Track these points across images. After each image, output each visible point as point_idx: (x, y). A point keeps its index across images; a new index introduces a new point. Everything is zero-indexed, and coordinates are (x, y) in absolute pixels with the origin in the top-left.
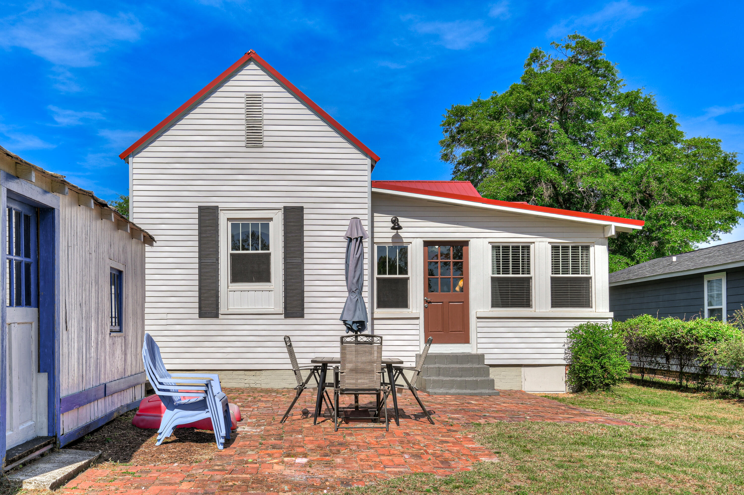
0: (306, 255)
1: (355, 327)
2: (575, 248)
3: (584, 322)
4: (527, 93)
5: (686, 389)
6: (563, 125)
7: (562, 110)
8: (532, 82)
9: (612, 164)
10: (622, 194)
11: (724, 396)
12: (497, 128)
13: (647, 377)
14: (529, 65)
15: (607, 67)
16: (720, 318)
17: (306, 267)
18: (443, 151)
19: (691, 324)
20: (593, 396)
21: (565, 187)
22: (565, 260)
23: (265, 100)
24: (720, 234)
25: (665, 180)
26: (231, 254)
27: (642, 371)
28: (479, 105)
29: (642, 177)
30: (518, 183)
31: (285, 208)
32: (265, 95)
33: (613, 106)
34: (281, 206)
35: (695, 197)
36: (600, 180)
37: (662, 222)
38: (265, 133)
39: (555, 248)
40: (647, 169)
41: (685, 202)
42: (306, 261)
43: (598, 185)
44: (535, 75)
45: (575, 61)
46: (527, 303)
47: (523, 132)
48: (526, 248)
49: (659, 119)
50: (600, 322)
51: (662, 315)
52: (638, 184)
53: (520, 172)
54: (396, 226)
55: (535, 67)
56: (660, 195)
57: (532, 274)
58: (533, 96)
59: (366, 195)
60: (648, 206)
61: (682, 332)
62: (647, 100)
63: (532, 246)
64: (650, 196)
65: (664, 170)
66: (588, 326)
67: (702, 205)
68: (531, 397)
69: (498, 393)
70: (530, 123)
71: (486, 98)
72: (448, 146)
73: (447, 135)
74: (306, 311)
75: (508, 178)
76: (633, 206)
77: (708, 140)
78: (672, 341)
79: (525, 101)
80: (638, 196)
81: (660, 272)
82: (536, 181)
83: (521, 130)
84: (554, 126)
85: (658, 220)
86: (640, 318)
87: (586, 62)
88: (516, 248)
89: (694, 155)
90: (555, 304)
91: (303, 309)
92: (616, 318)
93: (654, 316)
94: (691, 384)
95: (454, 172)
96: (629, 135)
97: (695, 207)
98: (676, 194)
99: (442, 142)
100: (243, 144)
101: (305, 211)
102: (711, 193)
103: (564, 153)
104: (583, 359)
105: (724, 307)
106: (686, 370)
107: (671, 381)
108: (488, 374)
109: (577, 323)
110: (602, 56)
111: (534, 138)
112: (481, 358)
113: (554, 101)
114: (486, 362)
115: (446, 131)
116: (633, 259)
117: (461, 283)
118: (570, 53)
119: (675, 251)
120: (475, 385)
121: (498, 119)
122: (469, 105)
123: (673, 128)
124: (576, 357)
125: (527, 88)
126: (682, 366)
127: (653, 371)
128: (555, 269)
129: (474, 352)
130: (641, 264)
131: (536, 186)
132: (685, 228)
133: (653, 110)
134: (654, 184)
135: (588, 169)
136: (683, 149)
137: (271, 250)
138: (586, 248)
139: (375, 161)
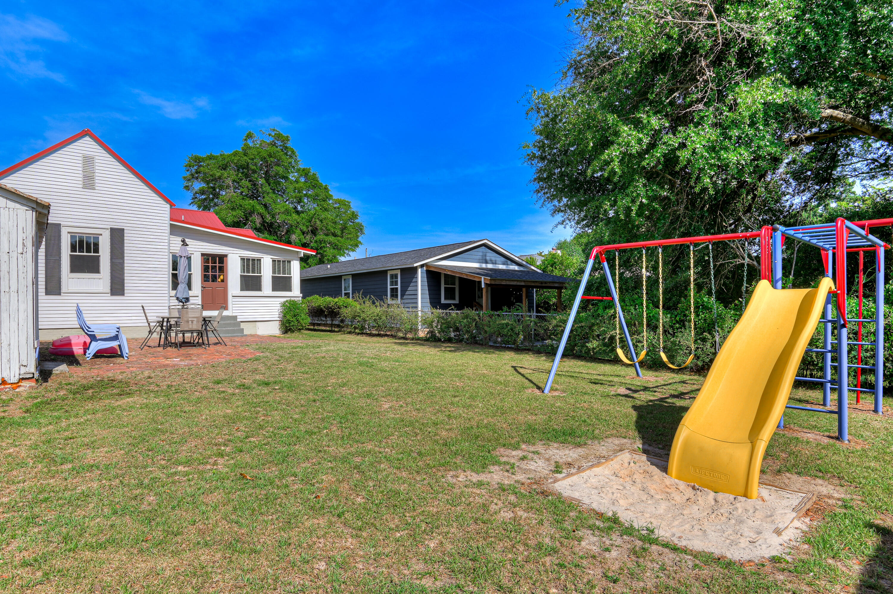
0: (125, 258)
1: (183, 301)
2: (284, 261)
3: (288, 299)
4: (245, 158)
5: (334, 331)
6: (267, 180)
7: (267, 171)
8: (248, 151)
9: (295, 208)
10: (301, 226)
11: (350, 333)
12: (226, 175)
13: (316, 327)
14: (246, 140)
15: (293, 151)
16: (349, 297)
17: (125, 265)
18: (186, 184)
19: (336, 300)
20: (293, 335)
21: (268, 219)
22: (279, 268)
23: (97, 161)
24: (351, 253)
25: (324, 221)
26: (70, 255)
27: (314, 324)
28: (211, 158)
29: (312, 218)
30: (239, 213)
31: (111, 228)
32: (97, 157)
33: (296, 174)
34: (109, 227)
35: (339, 233)
36: (289, 217)
37: (323, 245)
38: (97, 181)
39: (274, 261)
40: (315, 214)
41: (334, 235)
42: (125, 261)
43: (289, 220)
44: (250, 148)
45: (273, 144)
46: (259, 289)
47: (243, 181)
48: (259, 260)
49: (320, 187)
50: (296, 299)
51: (324, 295)
52: (310, 222)
53: (241, 206)
54: (184, 244)
55: (250, 143)
56: (322, 229)
57: (262, 274)
58: (249, 161)
59: (167, 225)
60: (315, 235)
61: (332, 304)
62: (314, 174)
63: (262, 260)
64: (317, 229)
65: (323, 216)
66: (290, 301)
67: (342, 237)
68: (262, 337)
69: (246, 335)
70: (247, 176)
71: (216, 154)
72: (189, 180)
73: (188, 173)
74: (126, 291)
75: (233, 209)
76: (307, 233)
77: (345, 201)
78: (328, 308)
79: (244, 163)
80: (310, 228)
81: (322, 273)
82: (251, 213)
83: (241, 180)
84: (261, 181)
85: (321, 243)
86: (313, 297)
87: (280, 146)
88: (253, 260)
89: (339, 208)
90: (274, 289)
91: (124, 290)
92: (304, 297)
93: (320, 296)
94: (336, 330)
95: (193, 199)
96: (305, 192)
97: (339, 238)
98: (329, 230)
99: (184, 178)
100: (81, 186)
101: (125, 231)
102: (346, 231)
103: (268, 198)
104: (288, 317)
105: (351, 292)
106: (334, 322)
107: (328, 329)
108: (240, 326)
109: (285, 299)
110: (289, 144)
111: (250, 186)
112: (235, 318)
113: (261, 164)
114: (238, 320)
115: (188, 171)
116: (307, 264)
117: (222, 277)
118: (271, 139)
119: (330, 261)
120: (233, 331)
121: (225, 169)
122: (204, 156)
123: (328, 192)
124: (285, 316)
125: (245, 154)
126: (332, 321)
127: (319, 325)
128: (274, 272)
129: (231, 314)
130: (312, 268)
131: (251, 216)
132: (334, 249)
133: (318, 181)
134: (318, 222)
135: (283, 210)
136: (332, 203)
137: (101, 253)
138: (289, 262)
139: (172, 205)
